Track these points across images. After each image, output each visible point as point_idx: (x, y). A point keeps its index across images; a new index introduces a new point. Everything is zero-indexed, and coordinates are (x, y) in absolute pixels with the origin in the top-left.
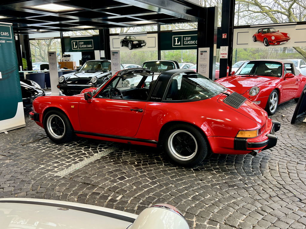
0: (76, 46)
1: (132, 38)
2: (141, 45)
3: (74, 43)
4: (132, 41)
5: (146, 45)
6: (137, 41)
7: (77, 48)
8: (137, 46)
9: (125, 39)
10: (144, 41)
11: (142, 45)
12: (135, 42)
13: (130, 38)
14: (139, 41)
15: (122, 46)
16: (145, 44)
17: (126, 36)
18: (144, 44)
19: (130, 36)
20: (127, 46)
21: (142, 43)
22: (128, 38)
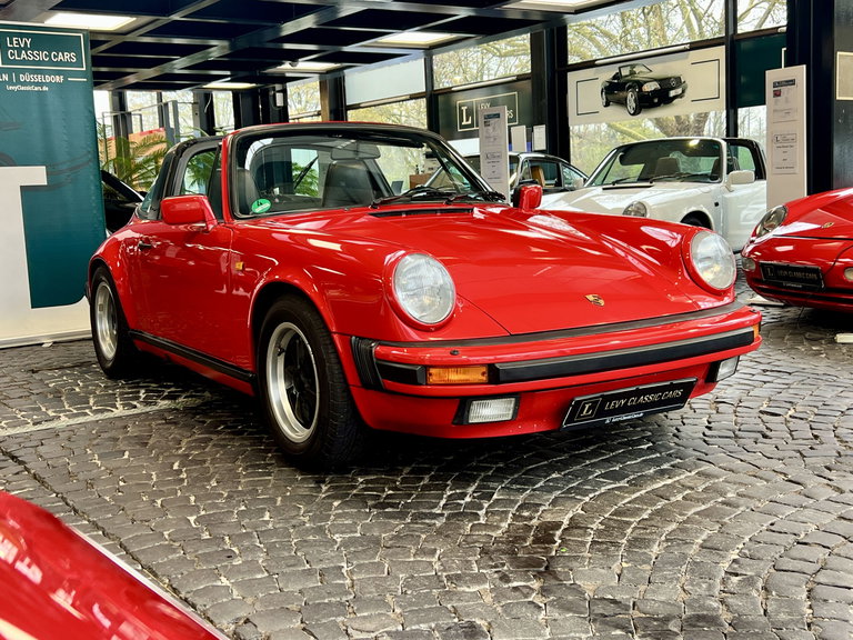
0: (467, 120)
1: (641, 71)
2: (668, 94)
3: (464, 108)
4: (640, 84)
5: (686, 94)
6: (655, 80)
7: (472, 125)
8: (656, 101)
9: (614, 78)
10: (678, 79)
11: (672, 93)
12: (649, 87)
13: (632, 73)
14: (661, 81)
15: (607, 105)
16: (683, 91)
17: (620, 68)
18: (679, 91)
19: (633, 66)
20: (622, 103)
21: (673, 88)
22: (625, 72)
